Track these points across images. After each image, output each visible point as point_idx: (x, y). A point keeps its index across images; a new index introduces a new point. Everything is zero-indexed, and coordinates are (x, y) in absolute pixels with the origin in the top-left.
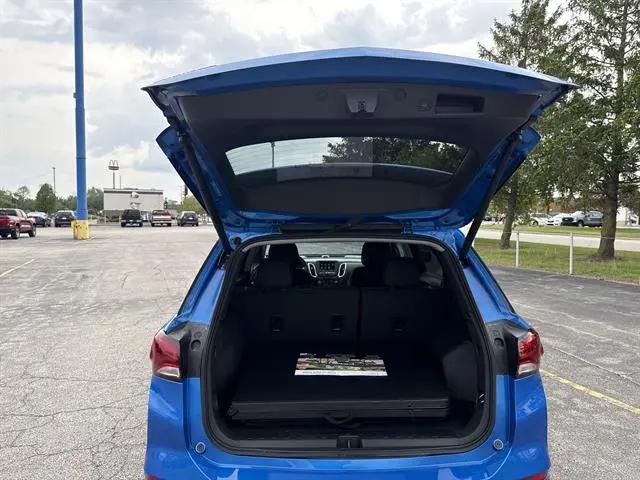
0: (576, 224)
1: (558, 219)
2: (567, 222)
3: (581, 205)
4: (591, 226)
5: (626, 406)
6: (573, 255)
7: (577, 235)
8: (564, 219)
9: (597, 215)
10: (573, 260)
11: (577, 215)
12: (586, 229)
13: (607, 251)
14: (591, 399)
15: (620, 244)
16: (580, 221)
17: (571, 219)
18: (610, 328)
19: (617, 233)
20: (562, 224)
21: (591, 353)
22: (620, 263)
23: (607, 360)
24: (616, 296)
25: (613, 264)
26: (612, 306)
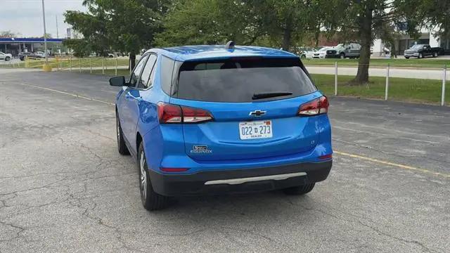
0: (338, 57)
1: (322, 52)
2: (331, 55)
3: (342, 39)
4: (351, 57)
5: (370, 159)
6: (338, 81)
7: (341, 66)
8: (328, 52)
9: (356, 47)
10: (338, 85)
11: (338, 48)
12: (347, 61)
13: (363, 76)
14: (351, 158)
15: (373, 72)
16: (342, 53)
17: (334, 52)
18: (363, 125)
19: (370, 64)
20: (327, 57)
21: (351, 138)
22: (372, 85)
23: (360, 141)
24: (368, 107)
25: (367, 86)
26: (366, 114)
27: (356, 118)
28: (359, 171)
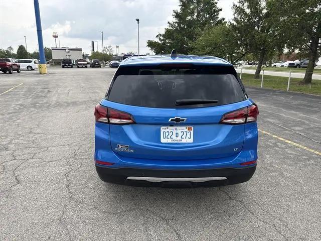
0: (296, 67)
1: (287, 64)
2: (291, 66)
3: (298, 57)
4: (303, 67)
5: (301, 146)
7: (294, 72)
8: (290, 64)
9: (307, 61)
10: (290, 85)
11: (297, 62)
12: (301, 69)
13: (308, 79)
14: (285, 143)
15: (315, 76)
16: (298, 65)
17: (294, 64)
18: (301, 115)
19: (314, 71)
20: (289, 67)
21: (290, 125)
22: (313, 86)
23: (297, 128)
24: (308, 101)
25: (310, 86)
26: (305, 105)
27: (297, 108)
28: (289, 158)
